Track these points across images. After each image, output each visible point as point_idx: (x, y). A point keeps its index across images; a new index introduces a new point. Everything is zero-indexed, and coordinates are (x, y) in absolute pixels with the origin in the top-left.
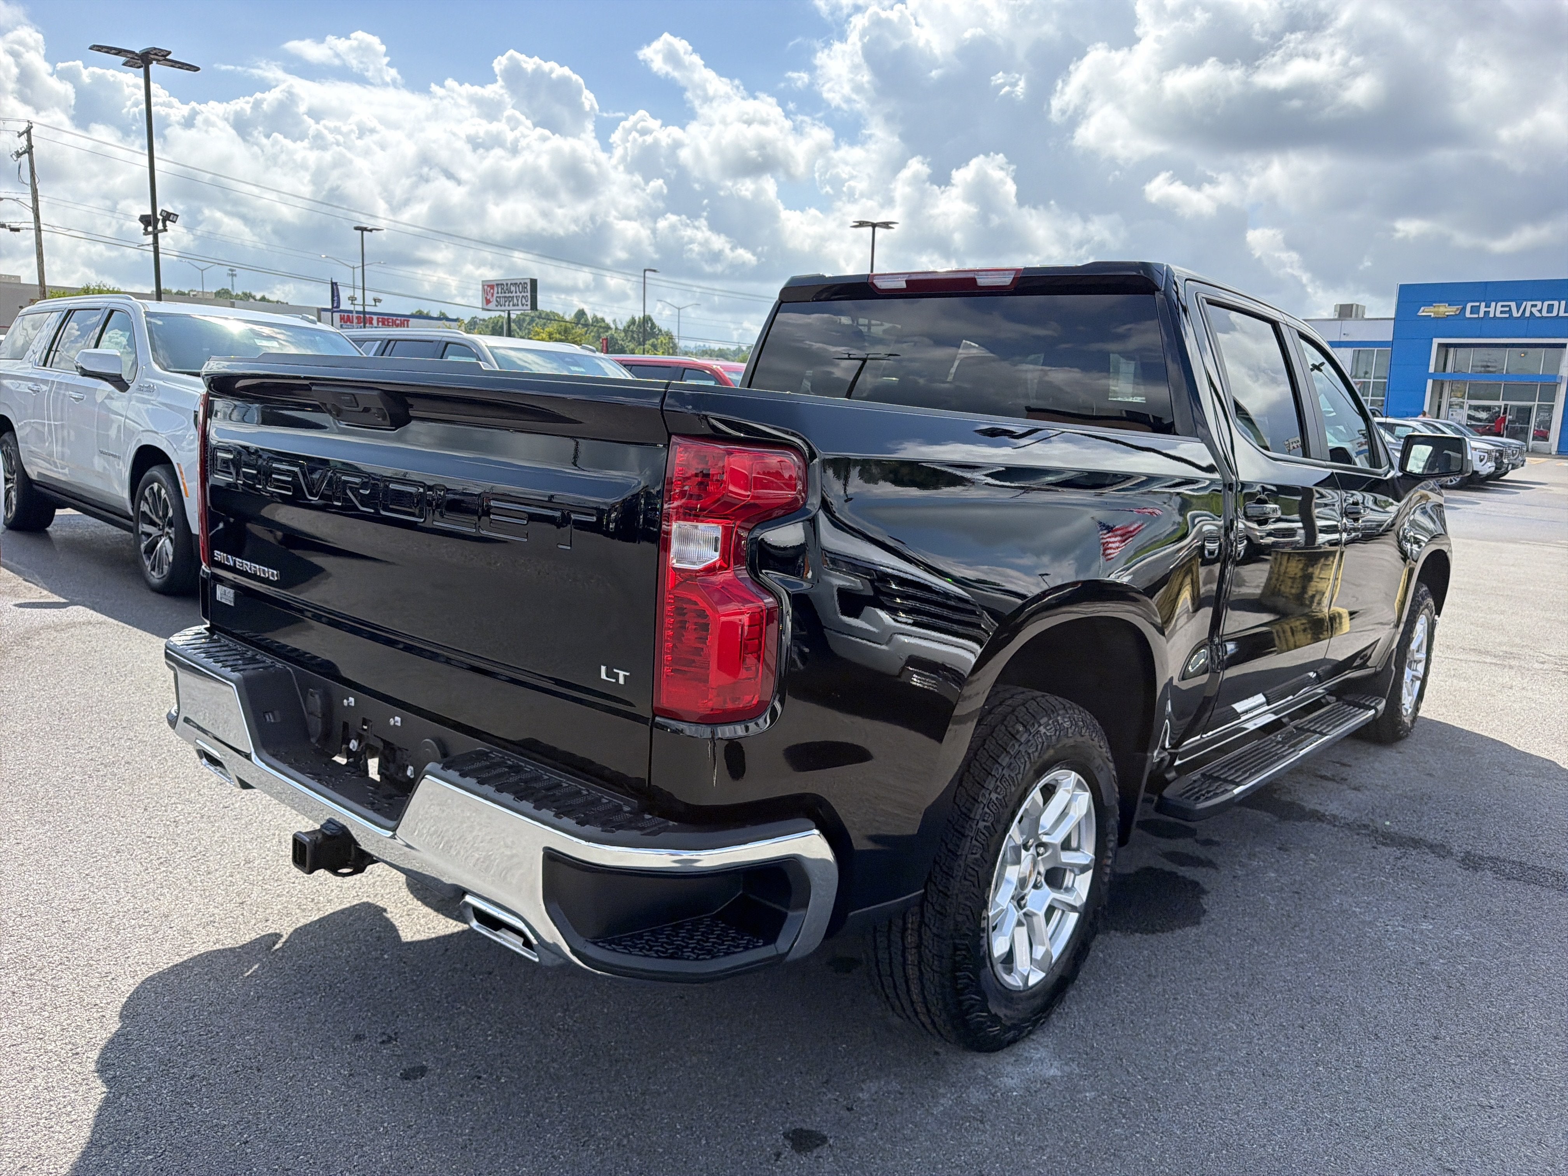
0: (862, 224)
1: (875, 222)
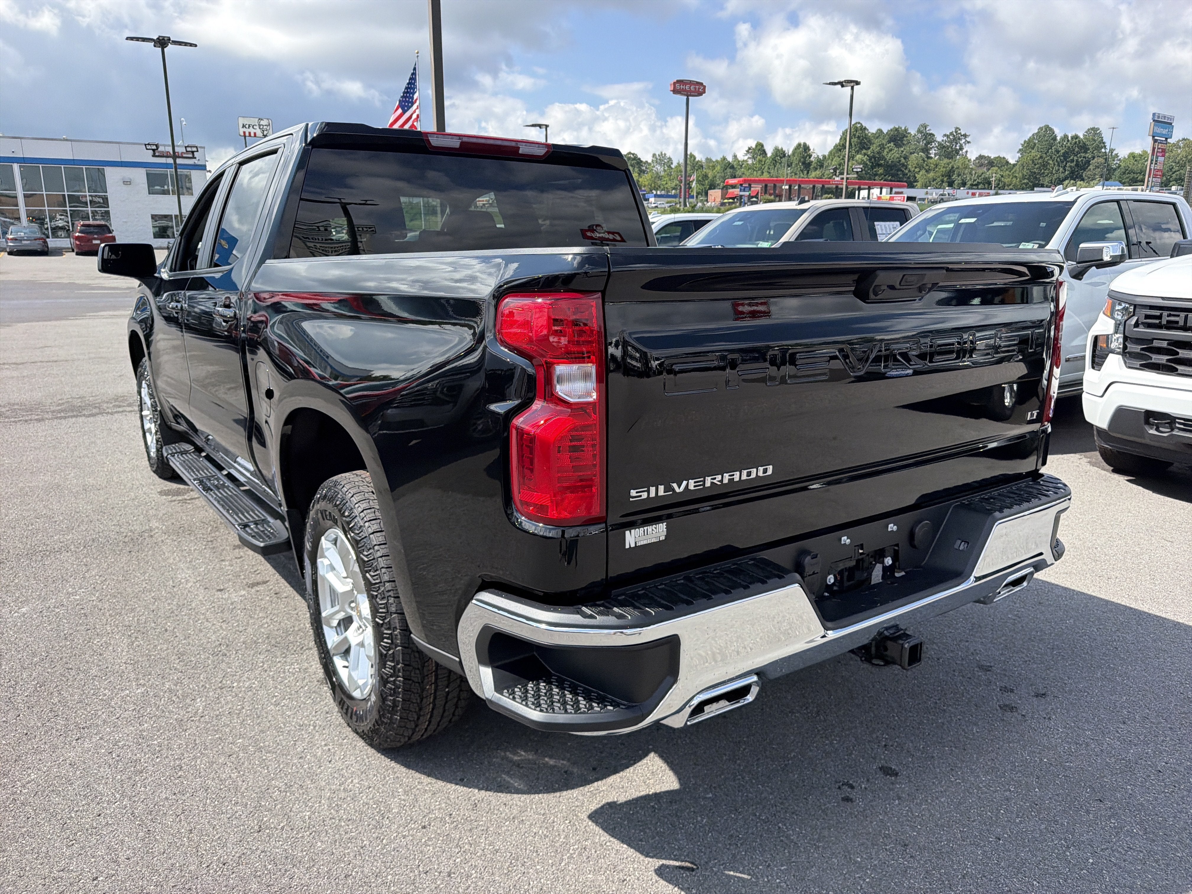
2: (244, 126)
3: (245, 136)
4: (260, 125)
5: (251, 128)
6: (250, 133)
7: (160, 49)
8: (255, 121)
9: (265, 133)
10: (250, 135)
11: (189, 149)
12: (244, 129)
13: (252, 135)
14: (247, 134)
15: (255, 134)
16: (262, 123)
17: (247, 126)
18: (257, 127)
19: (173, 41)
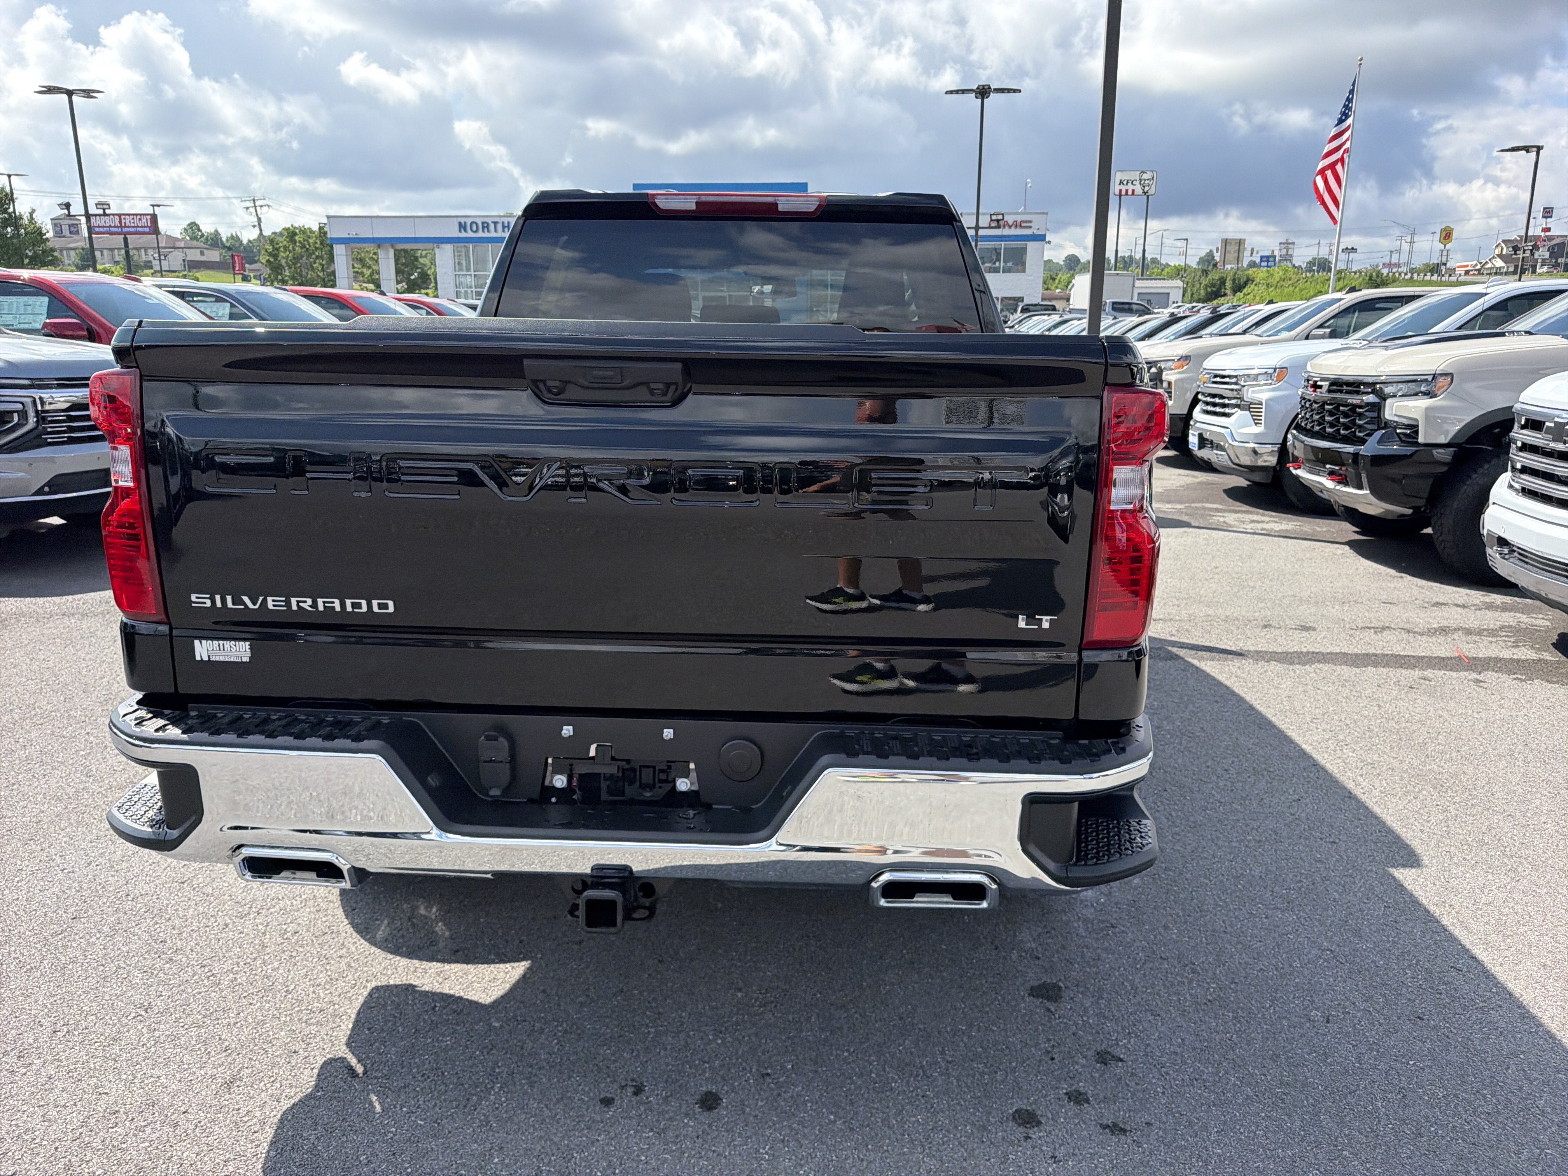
0: (50, 90)
1: (71, 88)
2: (1121, 182)
3: (1120, 195)
4: (1141, 180)
5: (1130, 184)
6: (1127, 191)
7: (979, 100)
8: (1136, 175)
9: (1146, 189)
10: (1127, 194)
11: (994, 217)
12: (1122, 187)
13: (1130, 192)
14: (1123, 193)
15: (1133, 191)
16: (1145, 176)
17: (1125, 183)
18: (1137, 183)
19: (995, 90)
